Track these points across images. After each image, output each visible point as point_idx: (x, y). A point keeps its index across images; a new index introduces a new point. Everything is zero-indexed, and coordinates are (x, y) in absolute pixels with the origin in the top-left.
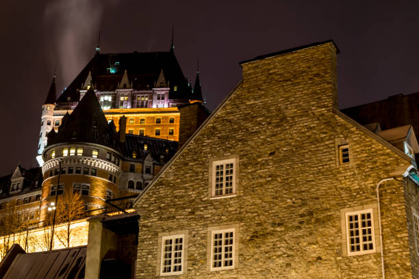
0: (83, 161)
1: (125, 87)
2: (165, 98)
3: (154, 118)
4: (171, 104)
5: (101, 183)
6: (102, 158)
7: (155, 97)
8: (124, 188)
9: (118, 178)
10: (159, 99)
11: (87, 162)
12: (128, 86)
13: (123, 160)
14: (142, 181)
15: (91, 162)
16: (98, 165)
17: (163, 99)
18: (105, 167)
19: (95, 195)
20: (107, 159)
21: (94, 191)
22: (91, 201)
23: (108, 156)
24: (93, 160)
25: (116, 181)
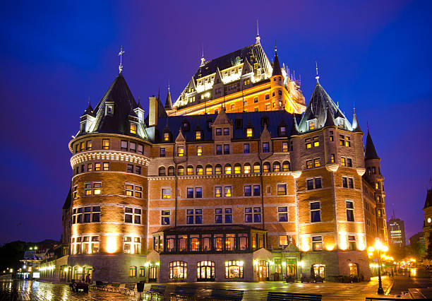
0: (92, 156)
5: (115, 178)
6: (114, 148)
9: (144, 166)
11: (96, 156)
13: (150, 145)
14: (174, 165)
16: (110, 158)
18: (120, 158)
19: (108, 193)
20: (122, 149)
21: (107, 189)
22: (104, 200)
23: (124, 145)
24: (103, 153)
25: (142, 171)
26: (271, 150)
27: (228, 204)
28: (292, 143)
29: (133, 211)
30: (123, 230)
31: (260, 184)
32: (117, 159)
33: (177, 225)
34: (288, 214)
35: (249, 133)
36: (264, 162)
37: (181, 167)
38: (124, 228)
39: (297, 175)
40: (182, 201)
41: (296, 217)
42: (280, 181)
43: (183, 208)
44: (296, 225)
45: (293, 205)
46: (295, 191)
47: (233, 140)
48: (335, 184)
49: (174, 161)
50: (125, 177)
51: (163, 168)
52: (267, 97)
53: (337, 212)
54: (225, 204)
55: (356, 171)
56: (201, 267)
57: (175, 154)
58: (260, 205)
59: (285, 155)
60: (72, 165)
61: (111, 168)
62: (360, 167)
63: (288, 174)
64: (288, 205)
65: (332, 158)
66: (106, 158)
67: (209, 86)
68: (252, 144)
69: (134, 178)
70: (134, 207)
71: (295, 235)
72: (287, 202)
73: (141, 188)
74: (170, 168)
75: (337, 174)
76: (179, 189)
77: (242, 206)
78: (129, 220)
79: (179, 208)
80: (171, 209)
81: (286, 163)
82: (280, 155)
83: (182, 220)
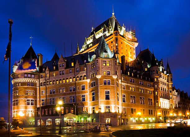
19: (20, 95)
20: (25, 77)
21: (20, 93)
22: (19, 97)
23: (25, 75)
24: (18, 79)
25: (34, 85)
26: (79, 71)
27: (64, 95)
28: (87, 67)
29: (30, 101)
30: (26, 108)
31: (75, 86)
32: (23, 81)
33: (47, 105)
34: (85, 98)
35: (73, 64)
36: (76, 76)
37: (48, 82)
38: (26, 107)
39: (89, 81)
40: (48, 96)
41: (88, 99)
42: (82, 84)
43: (48, 98)
44: (88, 103)
45: (87, 94)
46: (88, 88)
47: (65, 68)
48: (99, 84)
49: (45, 80)
50: (26, 88)
51: (42, 83)
52: (112, 42)
53: (99, 96)
55: (112, 77)
56: (47, 121)
57: (46, 77)
58: (75, 95)
59: (84, 73)
60: (13, 83)
61: (21, 85)
62: (114, 75)
63: (86, 81)
64: (85, 94)
66: (19, 81)
67: (91, 41)
69: (30, 88)
70: (30, 99)
71: (87, 107)
73: (34, 91)
74: (44, 83)
75: (101, 79)
76: (47, 91)
77: (69, 96)
78: (28, 104)
79: (47, 98)
80: (44, 99)
81: (85, 76)
82: (82, 73)
83: (48, 103)
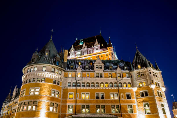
0: (36, 74)
1: (84, 48)
2: (99, 49)
3: (95, 56)
4: (101, 51)
5: (47, 86)
6: (48, 71)
7: (95, 49)
8: (65, 87)
9: (61, 81)
10: (96, 50)
11: (39, 75)
12: (85, 47)
13: (64, 71)
14: (75, 82)
15: (41, 75)
16: (46, 76)
17: (98, 49)
18: (50, 76)
19: (43, 94)
20: (52, 72)
21: (42, 91)
22: (40, 98)
23: (53, 70)
24: (42, 73)
25: (60, 83)
26: (122, 77)
27: (103, 103)
28: (131, 74)
29: (54, 105)
31: (118, 93)
34: (133, 109)
36: (119, 82)
37: (79, 83)
39: (135, 89)
40: (79, 100)
41: (137, 111)
42: (127, 92)
43: (80, 104)
44: (138, 115)
45: (134, 104)
46: (135, 97)
47: (104, 71)
48: (155, 94)
49: (76, 80)
50: (52, 86)
51: (70, 83)
53: (158, 108)
54: (101, 103)
57: (76, 76)
58: (119, 104)
59: (128, 80)
62: (163, 87)
63: (131, 89)
65: (152, 82)
66: (43, 75)
68: (113, 74)
69: (56, 87)
70: (55, 102)
72: (132, 103)
73: (58, 92)
74: (73, 83)
75: (155, 89)
76: (78, 94)
77: (110, 104)
79: (78, 104)
80: (74, 104)
81: (129, 83)
82: (126, 80)
83: (79, 111)
